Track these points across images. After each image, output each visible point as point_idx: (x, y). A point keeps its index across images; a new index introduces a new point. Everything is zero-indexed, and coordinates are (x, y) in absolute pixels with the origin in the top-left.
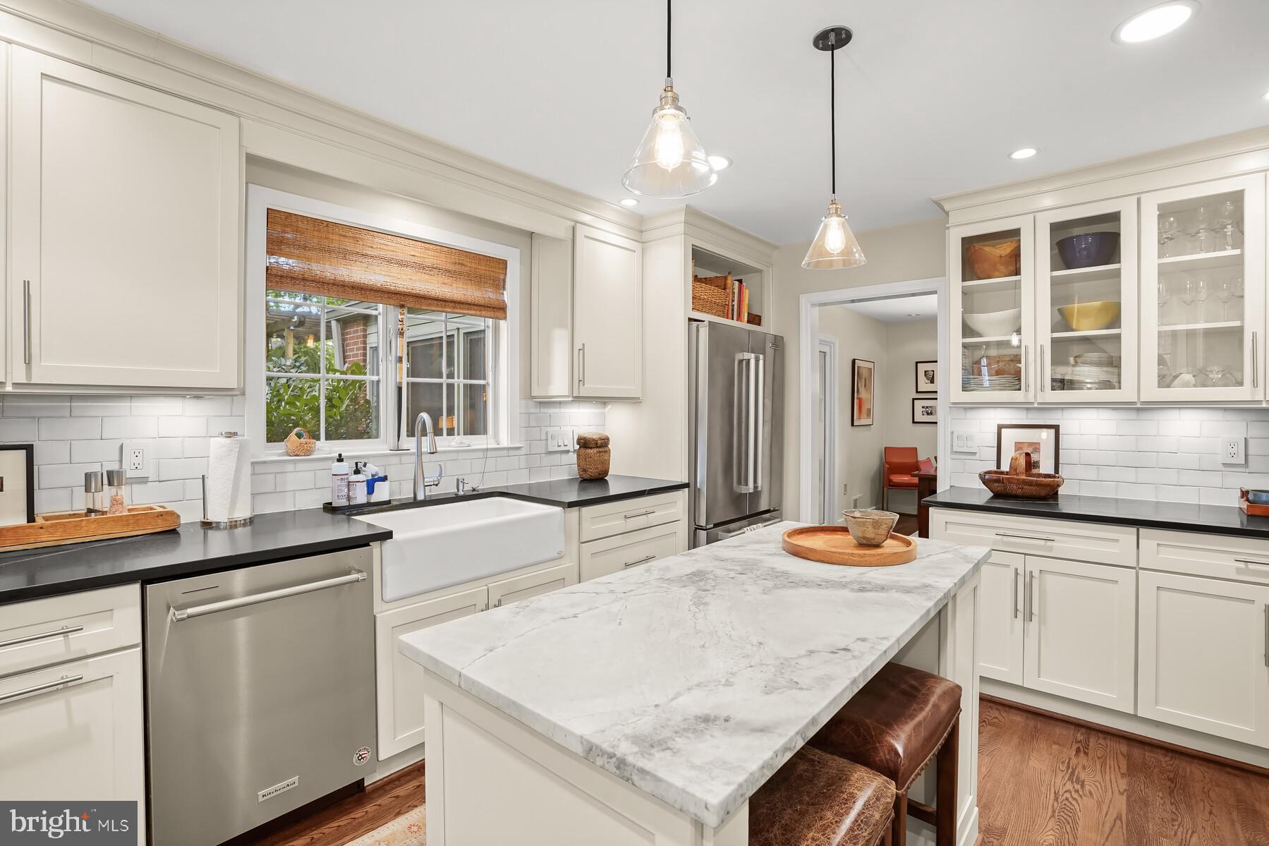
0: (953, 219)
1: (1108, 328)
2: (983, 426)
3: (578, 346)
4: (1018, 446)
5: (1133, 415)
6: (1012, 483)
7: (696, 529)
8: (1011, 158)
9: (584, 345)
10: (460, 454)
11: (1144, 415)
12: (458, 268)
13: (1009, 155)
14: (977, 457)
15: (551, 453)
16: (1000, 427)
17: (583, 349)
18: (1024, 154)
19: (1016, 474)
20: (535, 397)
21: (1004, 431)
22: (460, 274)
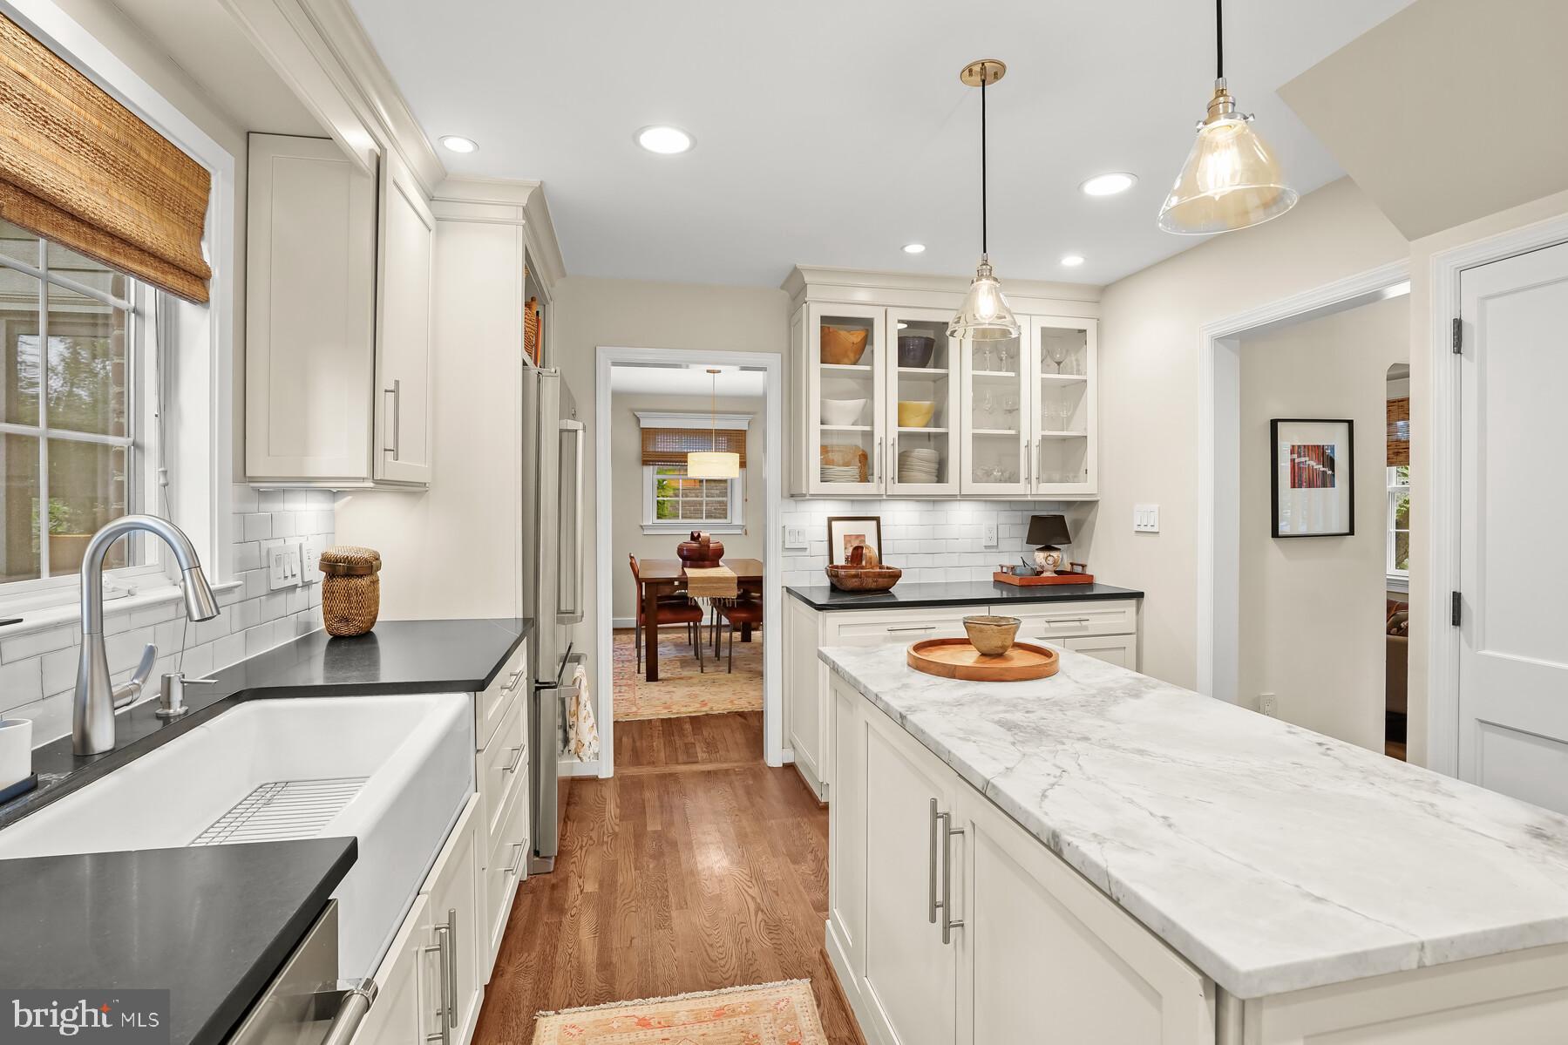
0: (811, 293)
1: (926, 426)
2: (812, 520)
3: (385, 382)
4: (848, 538)
5: (930, 507)
6: (869, 577)
7: (538, 689)
8: (904, 252)
9: (397, 382)
10: (135, 616)
11: (939, 507)
12: (123, 156)
13: (902, 248)
14: (807, 553)
15: (274, 593)
16: (831, 520)
17: (396, 391)
18: (915, 249)
19: (872, 568)
20: (253, 480)
21: (834, 523)
22: (124, 171)
